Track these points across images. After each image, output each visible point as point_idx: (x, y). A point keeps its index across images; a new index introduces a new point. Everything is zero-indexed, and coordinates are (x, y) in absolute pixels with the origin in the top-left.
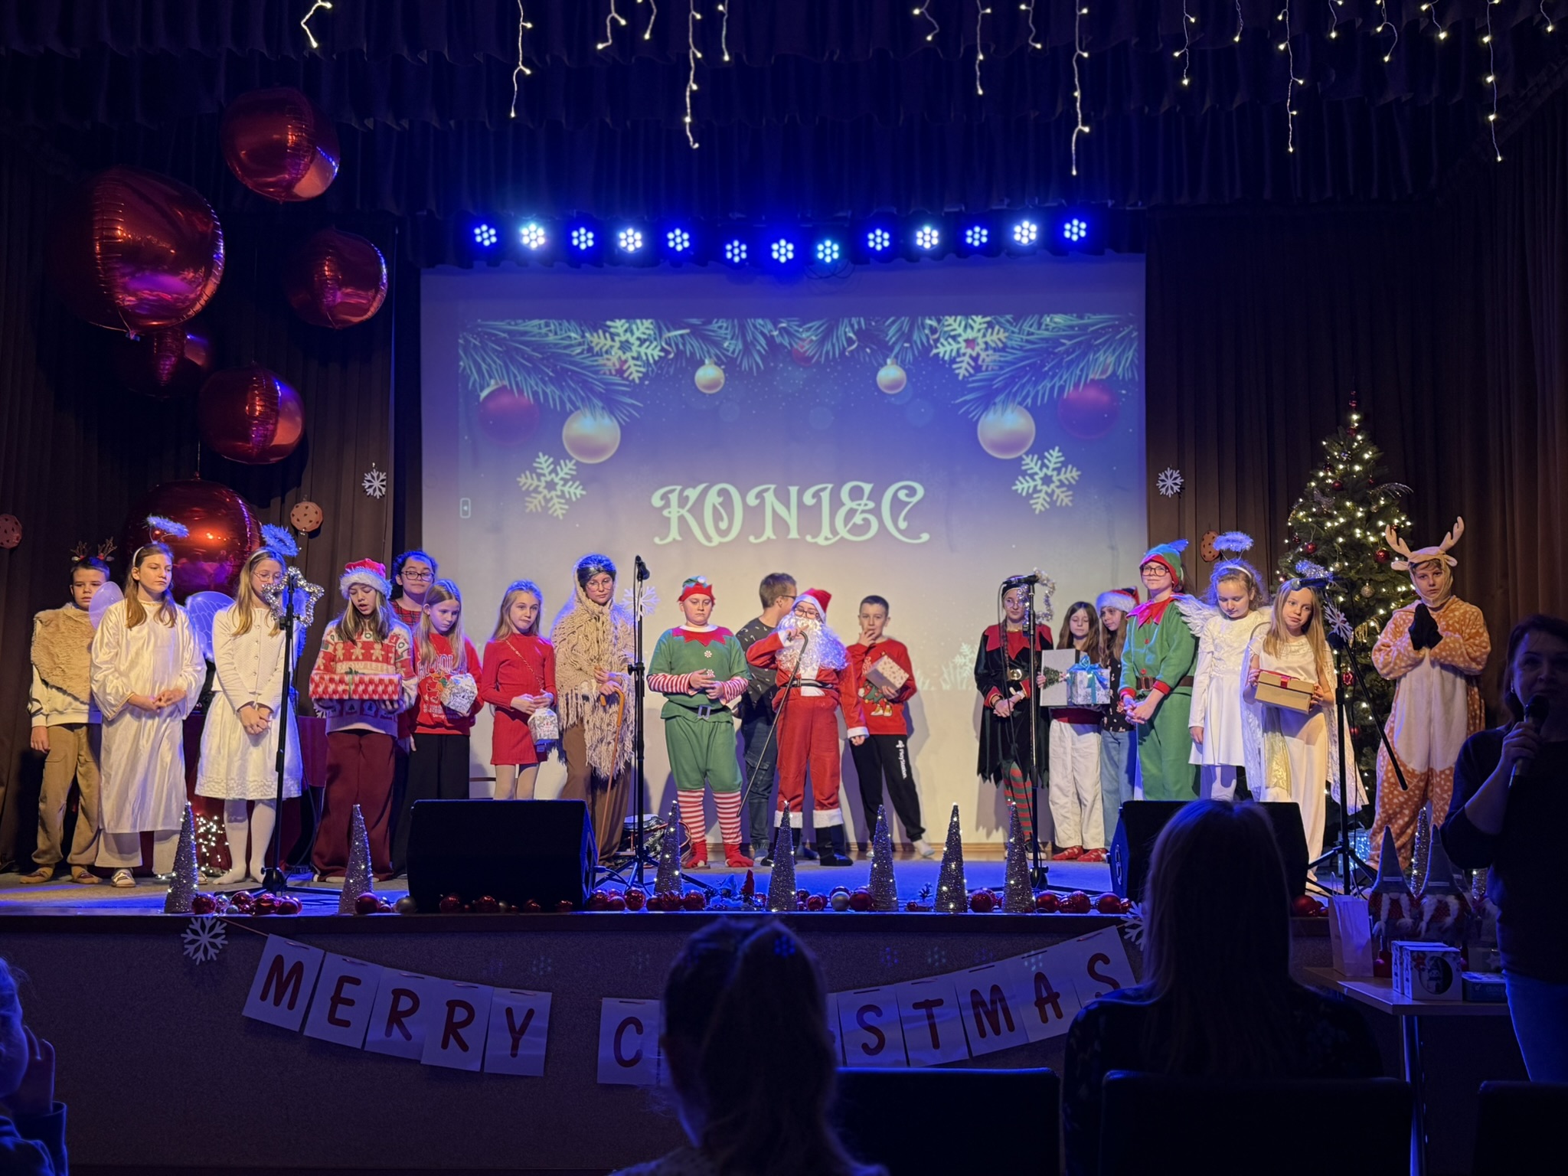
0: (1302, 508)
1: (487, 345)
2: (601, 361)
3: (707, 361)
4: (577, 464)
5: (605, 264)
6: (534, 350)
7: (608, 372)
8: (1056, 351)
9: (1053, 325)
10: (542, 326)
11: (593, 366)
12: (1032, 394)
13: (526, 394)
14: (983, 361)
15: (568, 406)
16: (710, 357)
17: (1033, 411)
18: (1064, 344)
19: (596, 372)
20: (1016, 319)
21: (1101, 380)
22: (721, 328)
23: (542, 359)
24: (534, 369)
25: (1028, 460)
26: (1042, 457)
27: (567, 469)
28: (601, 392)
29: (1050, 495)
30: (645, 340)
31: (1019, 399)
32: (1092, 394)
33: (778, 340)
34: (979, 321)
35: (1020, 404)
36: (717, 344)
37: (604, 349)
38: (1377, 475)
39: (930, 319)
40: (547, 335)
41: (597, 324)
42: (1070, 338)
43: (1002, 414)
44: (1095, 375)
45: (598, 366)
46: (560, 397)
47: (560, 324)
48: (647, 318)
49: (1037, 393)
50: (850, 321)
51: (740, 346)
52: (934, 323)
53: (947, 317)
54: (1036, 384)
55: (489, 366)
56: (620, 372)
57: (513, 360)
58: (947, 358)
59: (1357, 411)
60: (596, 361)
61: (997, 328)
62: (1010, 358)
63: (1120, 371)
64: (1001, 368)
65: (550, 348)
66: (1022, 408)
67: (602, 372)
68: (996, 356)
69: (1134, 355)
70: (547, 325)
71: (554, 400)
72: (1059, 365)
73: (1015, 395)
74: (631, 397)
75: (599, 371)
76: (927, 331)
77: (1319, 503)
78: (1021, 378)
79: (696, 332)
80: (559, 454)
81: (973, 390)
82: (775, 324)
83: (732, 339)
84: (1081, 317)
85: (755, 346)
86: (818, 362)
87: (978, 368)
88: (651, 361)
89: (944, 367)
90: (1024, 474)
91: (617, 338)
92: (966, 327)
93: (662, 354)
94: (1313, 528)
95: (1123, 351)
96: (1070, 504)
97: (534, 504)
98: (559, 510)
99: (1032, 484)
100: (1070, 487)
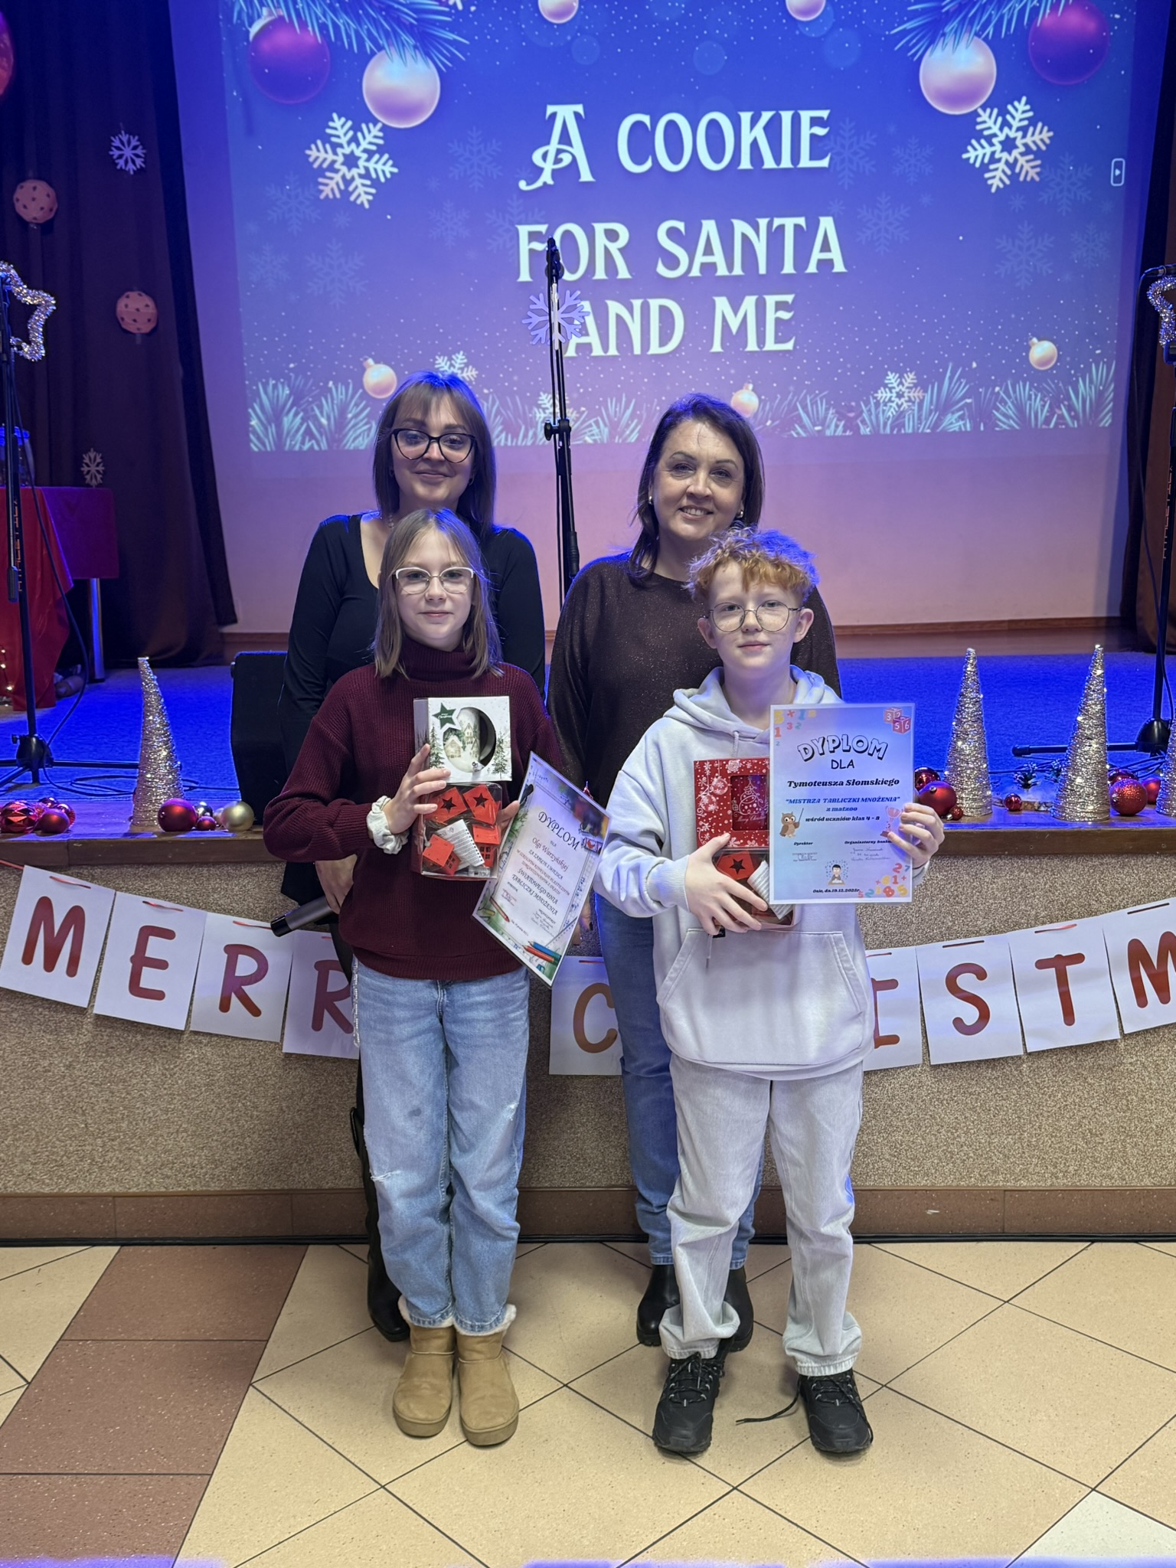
4: (384, 128)
12: (994, 21)
13: (310, 28)
15: (368, 44)
17: (994, 44)
25: (984, 116)
26: (1003, 112)
27: (371, 136)
28: (411, 24)
29: (1012, 166)
31: (977, 28)
32: (1075, 19)
35: (977, 34)
43: (954, 49)
46: (356, 32)
49: (1002, 18)
54: (999, 7)
66: (980, 41)
71: (349, 37)
73: (971, 23)
74: (452, 31)
80: (360, 116)
81: (916, 14)
90: (979, 136)
96: (1037, 179)
97: (330, 187)
98: (363, 195)
99: (988, 150)
100: (1038, 154)
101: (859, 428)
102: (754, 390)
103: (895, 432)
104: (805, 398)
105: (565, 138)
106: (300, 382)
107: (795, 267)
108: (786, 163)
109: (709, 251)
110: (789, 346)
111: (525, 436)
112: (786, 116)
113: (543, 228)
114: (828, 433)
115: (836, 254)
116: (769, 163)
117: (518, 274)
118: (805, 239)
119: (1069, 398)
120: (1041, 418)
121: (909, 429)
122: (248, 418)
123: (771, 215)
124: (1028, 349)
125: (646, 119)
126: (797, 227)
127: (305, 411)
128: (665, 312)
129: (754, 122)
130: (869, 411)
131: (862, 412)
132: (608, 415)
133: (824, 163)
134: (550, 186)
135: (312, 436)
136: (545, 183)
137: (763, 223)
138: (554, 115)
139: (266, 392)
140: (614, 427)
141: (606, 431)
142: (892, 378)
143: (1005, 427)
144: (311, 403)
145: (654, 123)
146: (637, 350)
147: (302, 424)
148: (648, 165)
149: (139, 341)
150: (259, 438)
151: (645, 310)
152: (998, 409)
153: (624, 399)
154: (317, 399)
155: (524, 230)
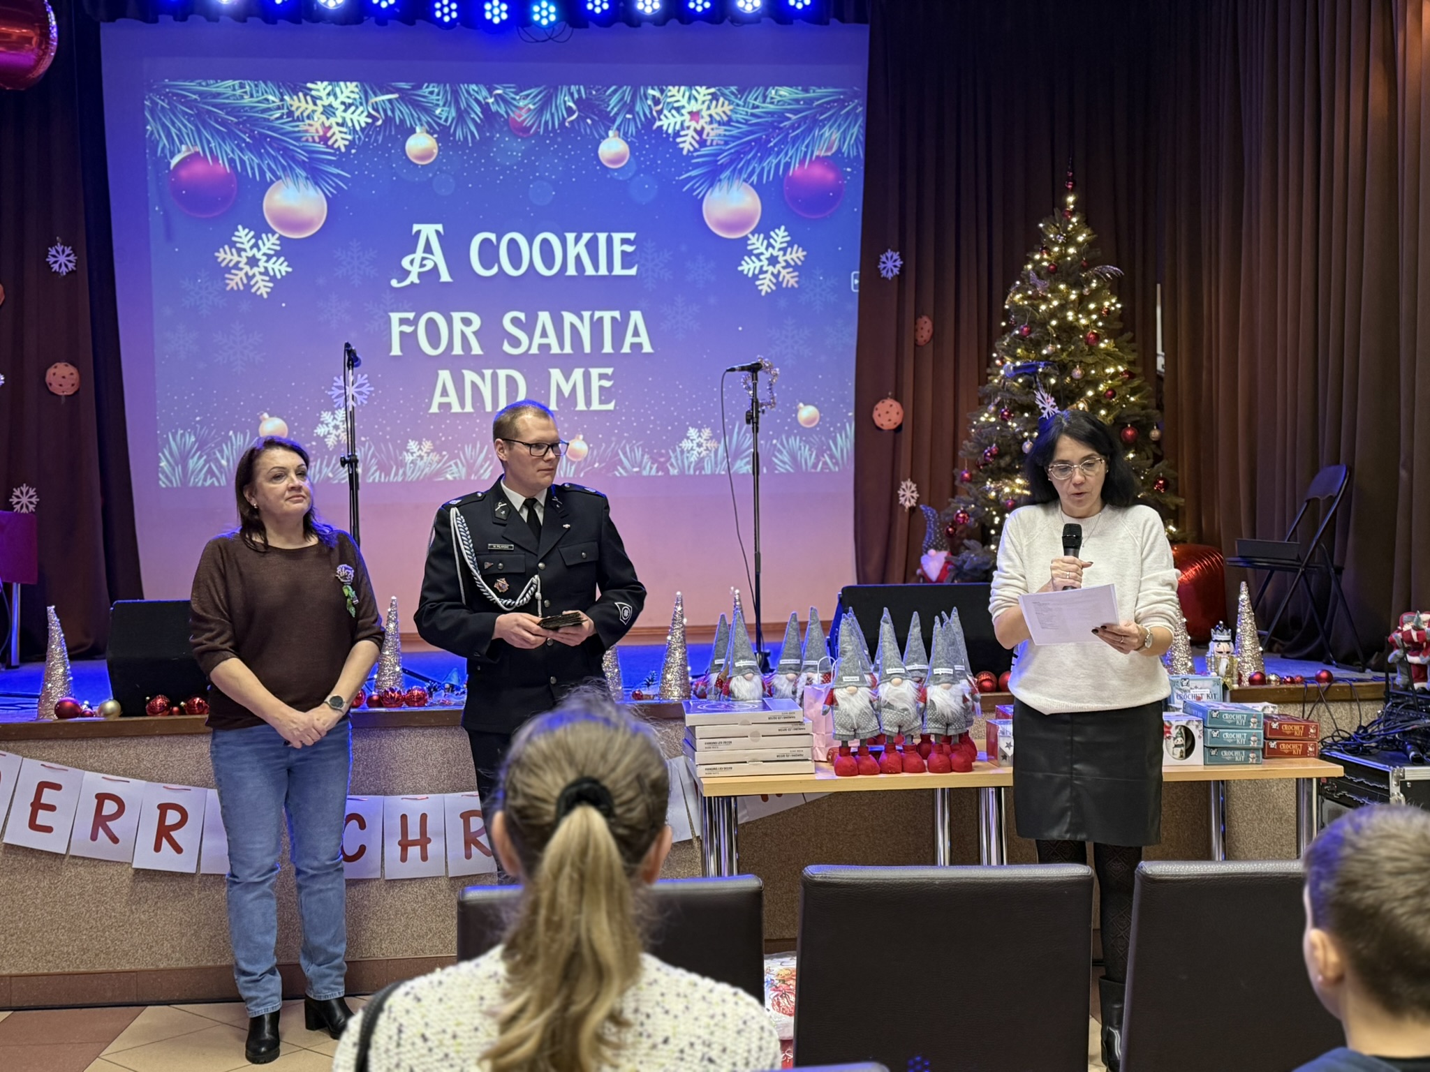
0: (1018, 290)
1: (176, 107)
2: (302, 126)
3: (418, 129)
4: (281, 238)
5: (303, 21)
6: (227, 114)
7: (310, 140)
8: (782, 125)
9: (779, 98)
10: (237, 87)
11: (295, 132)
12: (757, 171)
13: (221, 162)
14: (708, 135)
15: (268, 175)
16: (422, 125)
17: (758, 188)
18: (789, 119)
19: (298, 139)
20: (741, 91)
21: (827, 157)
22: (432, 93)
23: (238, 124)
24: (229, 135)
25: (753, 239)
26: (768, 237)
27: (270, 243)
28: (303, 161)
29: (776, 276)
30: (350, 105)
31: (744, 176)
32: (818, 172)
33: (494, 108)
34: (703, 92)
35: (745, 181)
36: (428, 111)
37: (305, 114)
38: (1090, 258)
39: (653, 89)
40: (242, 97)
41: (296, 86)
42: (795, 112)
43: (728, 191)
44: (820, 152)
45: (299, 132)
46: (259, 166)
47: (256, 86)
48: (351, 81)
49: (763, 169)
50: (569, 89)
51: (453, 113)
52: (657, 93)
53: (670, 88)
54: (761, 160)
55: (179, 130)
56: (324, 139)
57: (205, 124)
58: (670, 131)
59: (1072, 191)
60: (298, 126)
61: (721, 99)
62: (735, 132)
63: (845, 149)
64: (726, 143)
65: (246, 111)
66: (747, 185)
67: (304, 139)
68: (722, 130)
69: (859, 131)
70: (242, 86)
71: (252, 169)
72: (783, 141)
73: (741, 171)
74: (337, 167)
75: (301, 137)
76: (650, 102)
77: (1034, 286)
78: (745, 154)
79: (406, 98)
80: (260, 228)
81: (697, 166)
82: (490, 90)
83: (444, 105)
84: (806, 91)
85: (469, 114)
86: (537, 132)
87: (702, 143)
88: (358, 128)
89: (667, 141)
90: (750, 253)
91: (318, 102)
92: (689, 98)
93: (370, 120)
94: (1028, 310)
95: (849, 127)
96: (796, 286)
97: (235, 281)
98: (262, 287)
99: (758, 264)
100: (796, 268)
101: (668, 470)
102: (584, 439)
103: (697, 473)
104: (625, 447)
105: (428, 249)
106: (205, 431)
107: (613, 347)
108: (603, 271)
109: (544, 334)
110: (611, 406)
111: (396, 474)
112: (602, 237)
113: (411, 315)
114: (645, 473)
115: (644, 339)
116: (590, 271)
117: (390, 349)
118: (619, 328)
119: (830, 449)
120: (810, 464)
121: (708, 471)
122: (159, 460)
123: (593, 309)
124: (796, 411)
125: (492, 237)
126: (613, 319)
127: (208, 455)
128: (510, 379)
129: (577, 240)
130: (676, 457)
131: (670, 457)
132: (465, 458)
133: (633, 272)
134: (416, 284)
135: (212, 474)
136: (412, 283)
137: (587, 314)
138: (419, 232)
139: (174, 439)
140: (470, 467)
141: (464, 471)
142: (692, 432)
143: (783, 470)
144: (214, 448)
145: (499, 239)
146: (489, 408)
147: (204, 465)
148: (495, 270)
149: (63, 400)
150: (167, 477)
151: (495, 377)
152: (776, 457)
153: (478, 446)
154: (219, 445)
155: (395, 317)
